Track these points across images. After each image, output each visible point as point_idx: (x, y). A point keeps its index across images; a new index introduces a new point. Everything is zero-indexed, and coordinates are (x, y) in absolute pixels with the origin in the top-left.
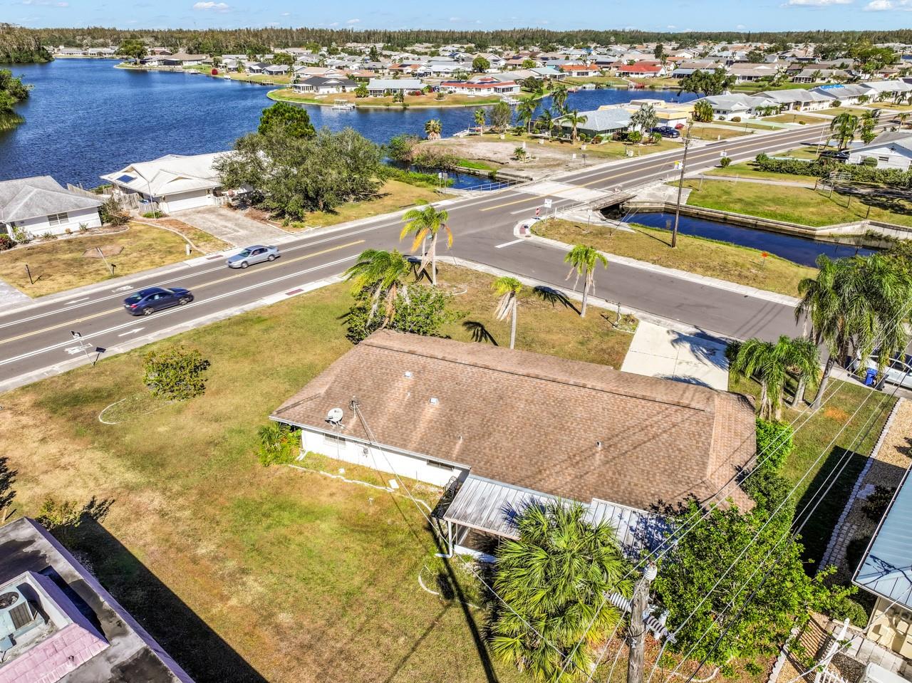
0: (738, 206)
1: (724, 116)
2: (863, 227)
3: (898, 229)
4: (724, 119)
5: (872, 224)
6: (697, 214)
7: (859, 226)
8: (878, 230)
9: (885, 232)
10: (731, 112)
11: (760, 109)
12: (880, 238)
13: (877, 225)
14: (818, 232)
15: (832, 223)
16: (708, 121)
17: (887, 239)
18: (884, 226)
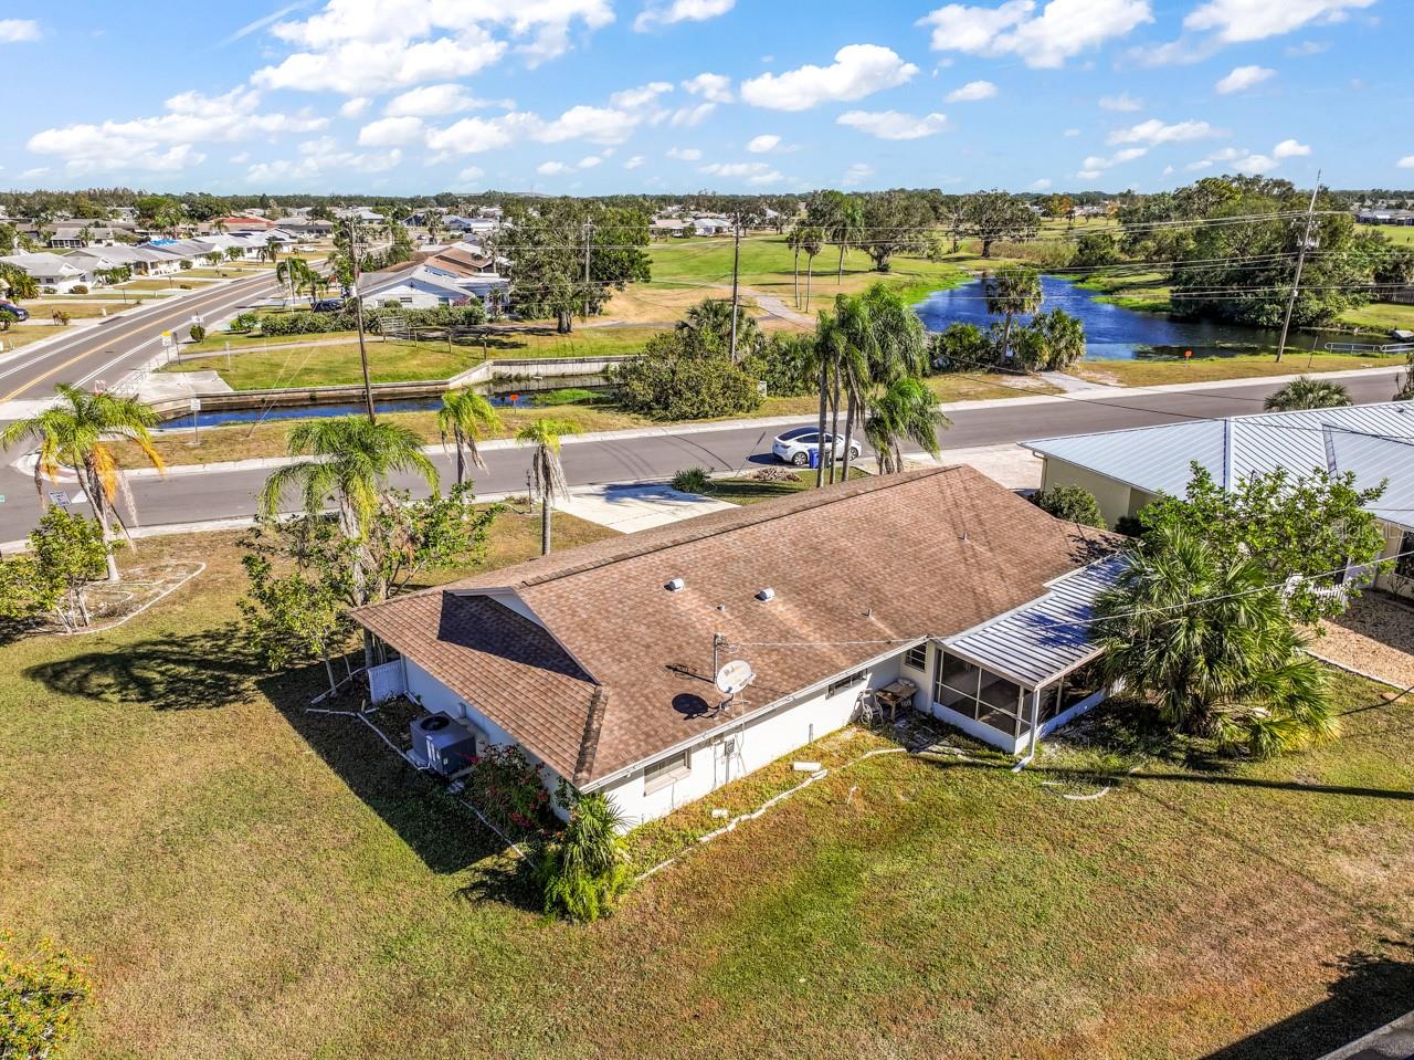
0: (315, 377)
1: (51, 286)
2: (488, 369)
3: (526, 364)
4: (55, 291)
5: (496, 364)
6: (263, 401)
7: (484, 370)
8: (505, 370)
9: (514, 371)
10: (63, 278)
11: (101, 273)
12: (509, 379)
13: (502, 364)
14: (451, 386)
15: (457, 371)
16: (32, 295)
17: (518, 379)
18: (510, 364)
